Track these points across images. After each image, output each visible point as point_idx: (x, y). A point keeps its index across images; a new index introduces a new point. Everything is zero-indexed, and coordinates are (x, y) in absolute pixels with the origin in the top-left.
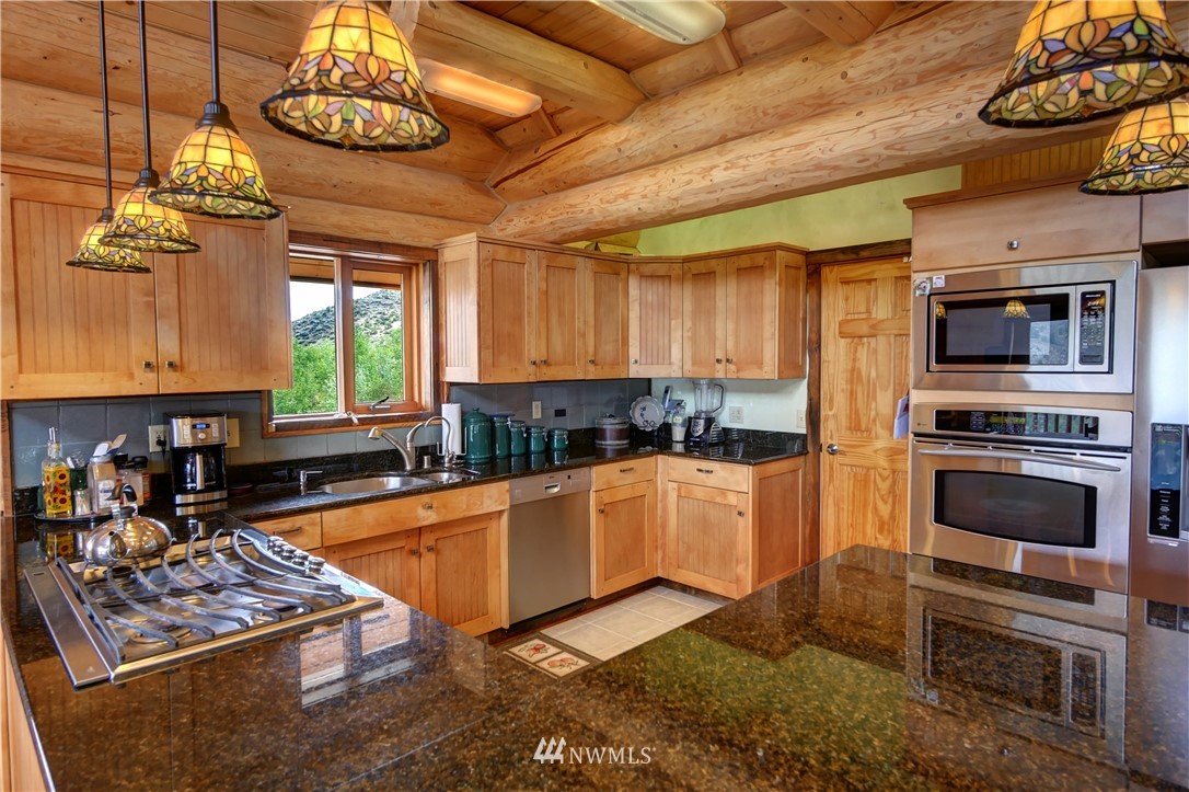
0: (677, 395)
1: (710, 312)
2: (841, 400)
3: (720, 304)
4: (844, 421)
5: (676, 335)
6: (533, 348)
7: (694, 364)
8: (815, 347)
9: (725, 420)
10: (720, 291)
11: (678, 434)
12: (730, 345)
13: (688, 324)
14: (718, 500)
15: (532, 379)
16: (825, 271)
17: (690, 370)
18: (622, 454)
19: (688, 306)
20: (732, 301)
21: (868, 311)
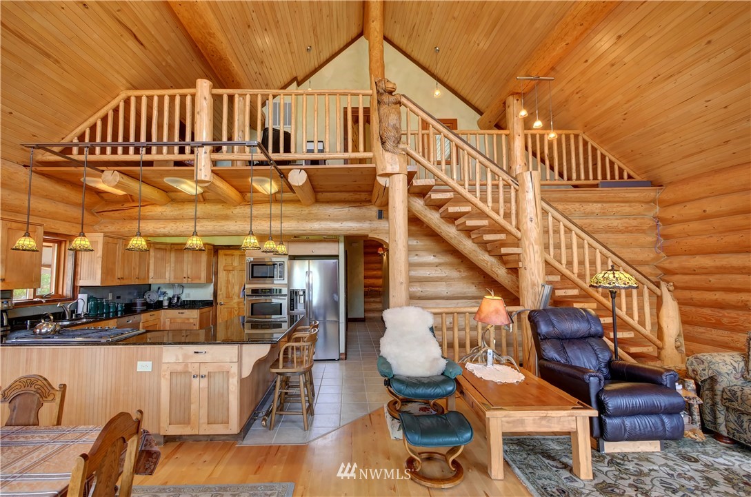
0: (163, 290)
1: (182, 262)
2: (224, 289)
3: (186, 259)
4: (225, 295)
5: (168, 269)
6: (119, 274)
7: (175, 278)
8: (216, 274)
9: (183, 298)
10: (186, 255)
11: (166, 303)
12: (189, 273)
13: (173, 265)
14: (186, 322)
15: (118, 284)
16: (220, 251)
17: (172, 281)
18: (143, 311)
19: (173, 259)
20: (190, 259)
21: (232, 264)
